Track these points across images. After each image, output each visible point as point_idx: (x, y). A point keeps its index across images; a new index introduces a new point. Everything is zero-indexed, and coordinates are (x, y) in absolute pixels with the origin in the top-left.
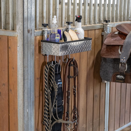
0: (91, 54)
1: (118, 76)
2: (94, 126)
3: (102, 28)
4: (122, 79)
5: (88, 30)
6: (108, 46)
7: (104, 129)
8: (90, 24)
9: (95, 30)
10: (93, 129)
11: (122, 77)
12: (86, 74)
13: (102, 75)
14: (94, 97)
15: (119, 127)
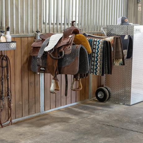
0: (25, 53)
1: (41, 68)
2: (30, 104)
3: (35, 36)
4: (43, 71)
5: (21, 38)
6: (34, 48)
7: (40, 107)
8: (23, 33)
9: (28, 37)
10: (29, 106)
11: (43, 69)
12: (20, 67)
13: (32, 68)
14: (29, 83)
15: (56, 107)
